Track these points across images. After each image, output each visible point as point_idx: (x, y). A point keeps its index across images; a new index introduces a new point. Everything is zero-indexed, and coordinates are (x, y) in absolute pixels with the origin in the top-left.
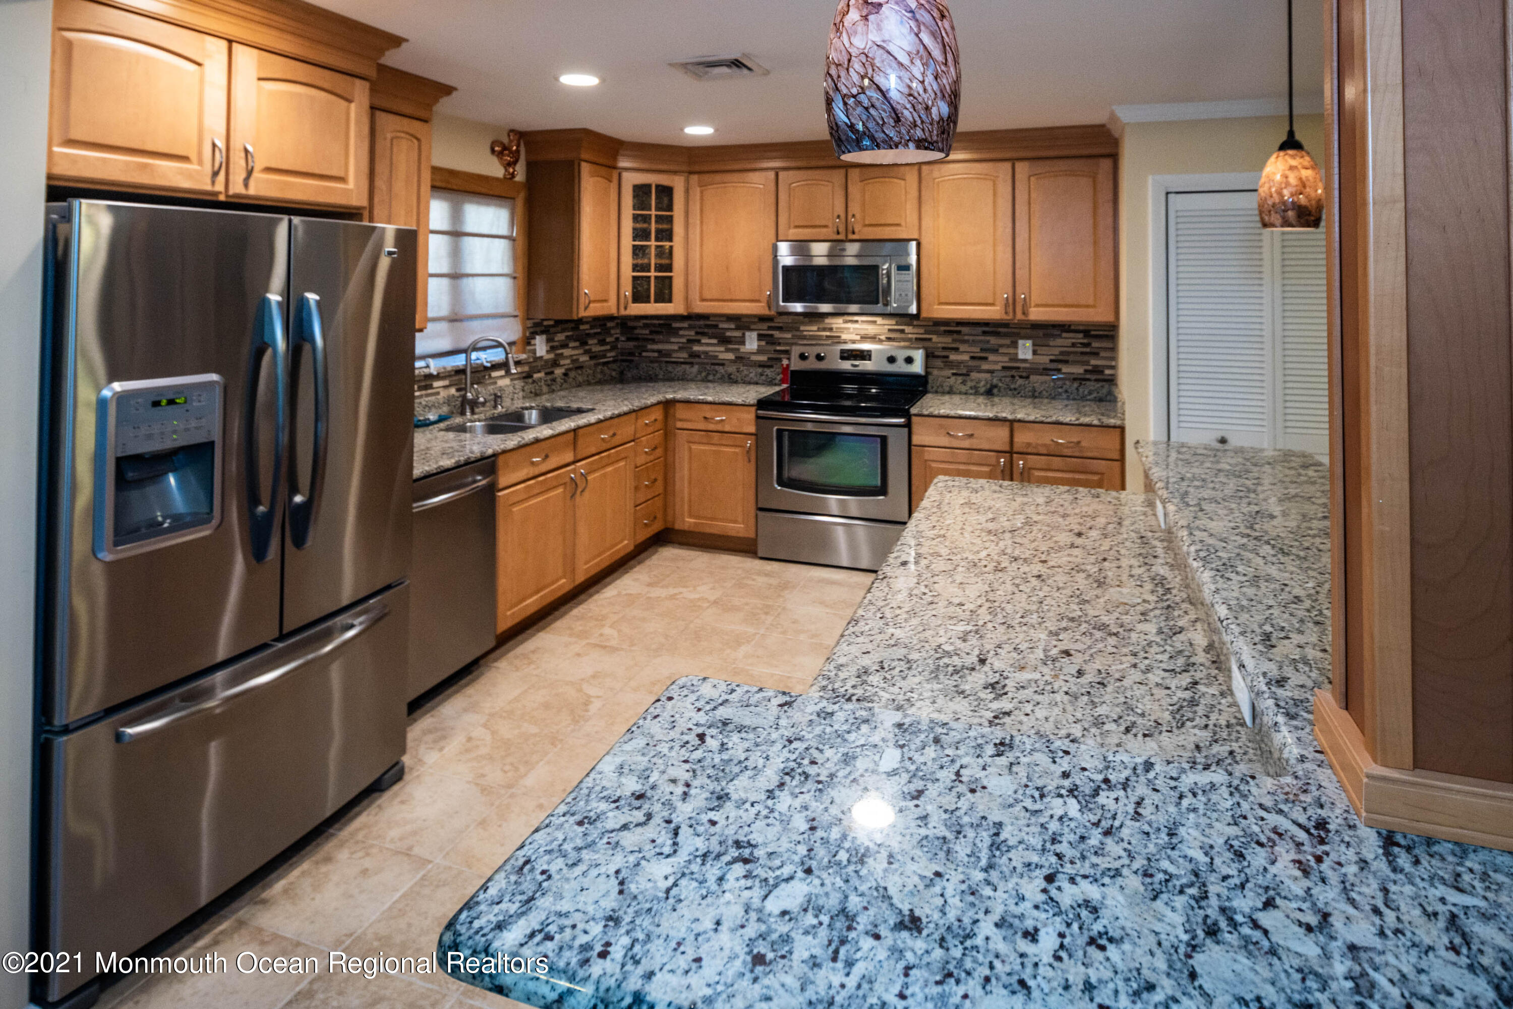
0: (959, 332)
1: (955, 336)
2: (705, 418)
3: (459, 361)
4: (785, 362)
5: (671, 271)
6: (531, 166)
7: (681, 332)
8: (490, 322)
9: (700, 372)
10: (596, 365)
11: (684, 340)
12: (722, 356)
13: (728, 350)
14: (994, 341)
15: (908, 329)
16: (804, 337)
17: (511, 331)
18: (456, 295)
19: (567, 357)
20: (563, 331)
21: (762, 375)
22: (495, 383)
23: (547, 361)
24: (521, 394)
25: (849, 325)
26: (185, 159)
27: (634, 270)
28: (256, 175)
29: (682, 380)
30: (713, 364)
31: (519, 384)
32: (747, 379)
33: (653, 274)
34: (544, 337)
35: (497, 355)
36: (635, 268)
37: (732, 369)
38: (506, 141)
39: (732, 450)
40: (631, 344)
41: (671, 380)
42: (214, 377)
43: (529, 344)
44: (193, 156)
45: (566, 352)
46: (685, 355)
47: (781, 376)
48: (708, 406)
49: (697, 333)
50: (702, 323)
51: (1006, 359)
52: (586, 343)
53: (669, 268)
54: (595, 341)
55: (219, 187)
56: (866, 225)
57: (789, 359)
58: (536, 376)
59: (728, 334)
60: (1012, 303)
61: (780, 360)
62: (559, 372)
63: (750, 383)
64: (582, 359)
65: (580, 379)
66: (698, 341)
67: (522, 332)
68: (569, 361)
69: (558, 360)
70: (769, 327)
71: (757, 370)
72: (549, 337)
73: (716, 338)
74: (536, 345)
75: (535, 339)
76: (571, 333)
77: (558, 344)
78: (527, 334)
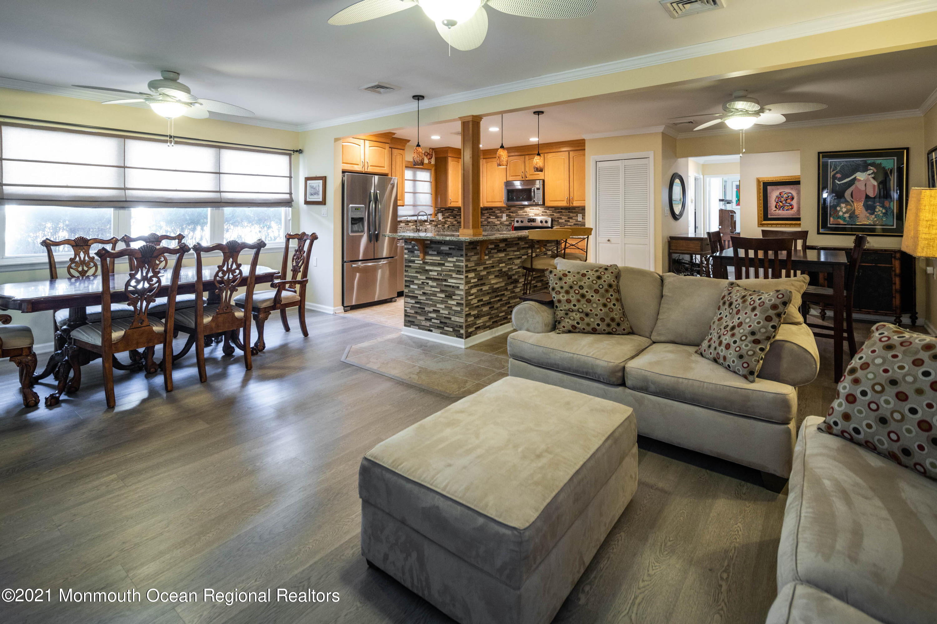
0: (561, 212)
1: (561, 213)
3: (415, 218)
6: (436, 159)
7: (485, 215)
8: (424, 207)
9: (490, 228)
12: (496, 223)
13: (498, 220)
14: (571, 215)
15: (548, 211)
17: (430, 211)
18: (415, 199)
19: (449, 221)
20: (448, 212)
23: (442, 222)
25: (531, 210)
26: (358, 165)
28: (369, 167)
30: (494, 225)
31: (433, 228)
34: (441, 214)
35: (425, 218)
37: (499, 227)
38: (428, 152)
42: (363, 206)
43: (436, 215)
44: (359, 164)
45: (449, 220)
46: (486, 223)
49: (489, 214)
50: (491, 211)
51: (575, 221)
52: (456, 218)
55: (363, 170)
56: (530, 175)
57: (514, 223)
58: (439, 226)
59: (498, 215)
60: (569, 200)
61: (512, 223)
62: (446, 226)
64: (454, 223)
65: (454, 229)
66: (490, 217)
67: (434, 212)
68: (450, 223)
69: (446, 222)
70: (509, 212)
71: (505, 227)
72: (443, 214)
73: (494, 216)
74: (439, 216)
75: (439, 214)
76: (450, 214)
77: (446, 217)
78: (436, 212)
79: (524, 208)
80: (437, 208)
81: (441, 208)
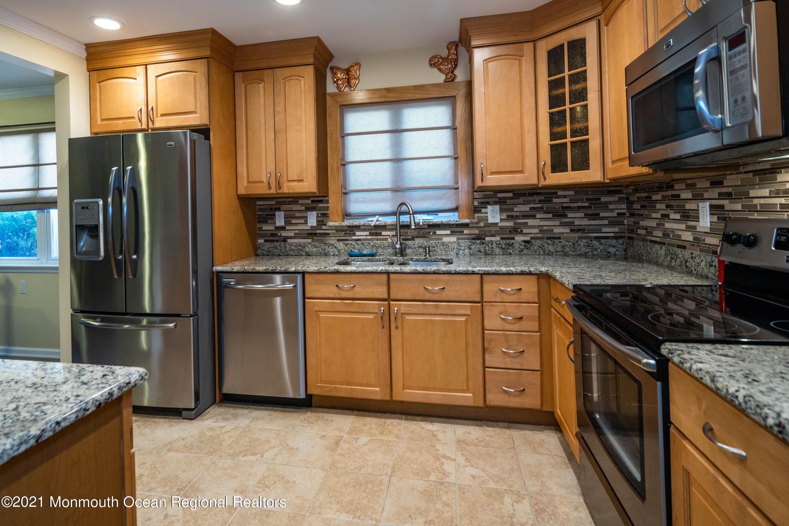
5: (587, 134)
9: (666, 255)
13: (688, 228)
16: (755, 209)
17: (453, 200)
18: (398, 174)
19: (533, 227)
20: (524, 203)
21: (711, 266)
22: (441, 239)
23: (501, 228)
24: (467, 251)
27: (551, 139)
28: (158, 118)
30: (677, 246)
31: (465, 243)
32: (700, 270)
33: (569, 140)
34: (497, 207)
35: (436, 218)
36: (553, 137)
37: (688, 254)
40: (632, 220)
43: (480, 212)
44: (135, 116)
48: (559, 287)
49: (667, 207)
52: (564, 216)
53: (585, 131)
54: (581, 215)
55: (143, 127)
58: (487, 239)
59: (688, 206)
62: (519, 238)
63: (701, 276)
64: (557, 230)
65: (551, 248)
66: (668, 216)
67: (467, 201)
68: (537, 231)
69: (520, 228)
70: (720, 194)
71: (706, 258)
72: (505, 207)
73: (679, 213)
74: (487, 213)
75: (487, 208)
76: (539, 205)
77: (518, 214)
78: (476, 203)
79: (774, 171)
80: (480, 193)
81: (494, 192)
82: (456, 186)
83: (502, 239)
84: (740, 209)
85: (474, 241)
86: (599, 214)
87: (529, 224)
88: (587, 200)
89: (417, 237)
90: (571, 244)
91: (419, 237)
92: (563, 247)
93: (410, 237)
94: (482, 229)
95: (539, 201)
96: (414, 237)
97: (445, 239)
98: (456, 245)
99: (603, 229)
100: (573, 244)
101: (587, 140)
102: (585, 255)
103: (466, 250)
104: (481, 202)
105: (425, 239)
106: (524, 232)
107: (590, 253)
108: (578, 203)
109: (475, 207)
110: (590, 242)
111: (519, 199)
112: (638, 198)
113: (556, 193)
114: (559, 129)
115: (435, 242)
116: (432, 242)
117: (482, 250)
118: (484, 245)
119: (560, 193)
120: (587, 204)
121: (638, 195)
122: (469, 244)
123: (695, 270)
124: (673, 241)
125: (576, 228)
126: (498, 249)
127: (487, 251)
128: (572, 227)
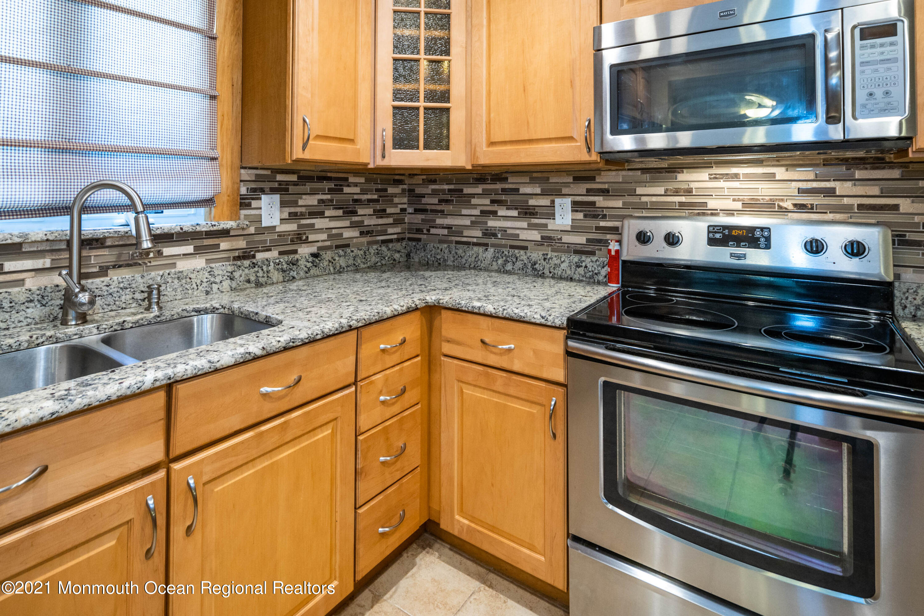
2: (483, 342)
4: (614, 246)
5: (448, 101)
7: (474, 201)
9: (495, 258)
10: (370, 243)
11: (477, 212)
12: (524, 235)
13: (531, 227)
15: (841, 188)
16: (643, 207)
19: (321, 230)
20: (313, 192)
21: (579, 266)
22: (174, 265)
23: (281, 235)
24: (226, 284)
25: (721, 184)
27: (395, 99)
29: (475, 268)
30: (512, 247)
31: (222, 269)
32: (558, 272)
33: (422, 104)
34: (277, 198)
36: (397, 95)
37: (536, 255)
39: (525, 408)
40: (420, 217)
41: (460, 268)
43: (248, 206)
45: (320, 223)
46: (479, 234)
47: (607, 269)
48: (489, 320)
49: (493, 202)
50: (499, 186)
52: (354, 213)
53: (445, 96)
54: (370, 211)
57: (619, 242)
58: (260, 256)
59: (532, 202)
61: (606, 243)
62: (305, 251)
63: (561, 278)
64: (347, 234)
65: (342, 262)
66: (495, 213)
67: (230, 186)
68: (324, 236)
69: (305, 234)
70: (588, 190)
71: (571, 258)
72: (287, 198)
73: (516, 209)
74: (261, 208)
75: (260, 199)
76: (329, 197)
77: (303, 210)
78: (243, 191)
79: (673, 170)
80: (251, 171)
81: (272, 172)
82: (212, 154)
83: (281, 253)
84: (621, 206)
85: (239, 263)
86: (386, 210)
87: (316, 227)
88: (377, 190)
89: (114, 267)
90: (362, 252)
91: (120, 266)
92: (354, 258)
93: (96, 270)
94: (250, 238)
95: (329, 190)
96: (108, 268)
97: (183, 265)
98: (207, 275)
99: (389, 229)
100: (365, 253)
101: (448, 110)
102: (373, 268)
103: (224, 283)
104: (252, 189)
105: (134, 269)
106: (310, 240)
107: (379, 264)
108: (367, 194)
109: (243, 198)
110: (379, 249)
111: (305, 185)
112: (433, 190)
113: (346, 179)
114: (408, 87)
115: (161, 273)
116: (155, 276)
117: (253, 278)
118: (256, 269)
119: (352, 179)
120: (375, 197)
121: (434, 187)
122: (230, 269)
123: (550, 272)
124: (503, 242)
125: (365, 229)
126: (276, 272)
127: (260, 279)
128: (363, 229)
